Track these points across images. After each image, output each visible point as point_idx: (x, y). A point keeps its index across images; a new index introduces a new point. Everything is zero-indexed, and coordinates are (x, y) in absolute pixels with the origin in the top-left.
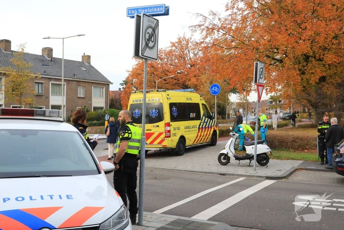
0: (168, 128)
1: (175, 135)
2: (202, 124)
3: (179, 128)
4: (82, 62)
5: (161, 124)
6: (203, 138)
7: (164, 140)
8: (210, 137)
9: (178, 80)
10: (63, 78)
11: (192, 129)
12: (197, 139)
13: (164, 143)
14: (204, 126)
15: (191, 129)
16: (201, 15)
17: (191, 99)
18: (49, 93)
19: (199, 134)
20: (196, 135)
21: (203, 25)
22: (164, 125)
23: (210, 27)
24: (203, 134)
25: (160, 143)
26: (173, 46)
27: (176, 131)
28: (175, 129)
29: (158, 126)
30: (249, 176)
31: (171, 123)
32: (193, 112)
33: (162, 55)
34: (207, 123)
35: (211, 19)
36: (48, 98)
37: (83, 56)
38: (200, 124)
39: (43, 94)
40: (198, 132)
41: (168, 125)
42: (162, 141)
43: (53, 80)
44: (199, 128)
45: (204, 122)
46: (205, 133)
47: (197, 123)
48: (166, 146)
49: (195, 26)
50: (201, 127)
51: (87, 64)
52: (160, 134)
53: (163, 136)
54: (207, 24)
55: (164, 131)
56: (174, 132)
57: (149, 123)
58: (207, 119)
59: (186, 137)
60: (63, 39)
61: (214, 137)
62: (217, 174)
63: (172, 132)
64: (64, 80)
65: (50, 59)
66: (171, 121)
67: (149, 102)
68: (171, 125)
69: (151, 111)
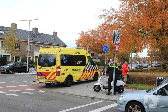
0: (59, 70)
1: (64, 74)
2: (86, 68)
3: (67, 70)
4: (53, 35)
5: (55, 67)
6: (87, 76)
7: (56, 77)
8: (92, 76)
9: (101, 45)
10: (29, 41)
11: (79, 71)
12: (82, 77)
13: (56, 79)
14: (88, 69)
15: (77, 71)
16: (106, 10)
17: (79, 53)
18: (34, 50)
19: (84, 74)
20: (82, 74)
21: (107, 15)
22: (56, 68)
23: (111, 16)
24: (87, 74)
25: (54, 79)
26: (99, 28)
27: (65, 72)
28: (64, 71)
29: (53, 68)
30: (107, 100)
31: (61, 67)
32: (80, 61)
33: (94, 33)
34: (90, 67)
35: (111, 12)
36: (33, 52)
37: (53, 32)
38: (85, 68)
39: (31, 50)
40: (83, 73)
41: (58, 68)
42: (55, 78)
43: (36, 44)
44: (84, 71)
45: (88, 67)
46: (89, 74)
47: (83, 67)
48: (57, 81)
49: (102, 16)
50: (85, 70)
51: (55, 36)
52: (54, 73)
53: (55, 74)
54: (109, 15)
55: (56, 72)
56: (64, 72)
57: (48, 66)
58: (90, 65)
59: (73, 75)
60: (30, 21)
61: (96, 76)
62: (89, 97)
63: (61, 72)
64: (29, 42)
65: (36, 33)
66: (61, 66)
67: (49, 54)
68: (61, 68)
69: (49, 59)
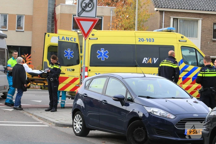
0: (86, 74)
5: (77, 68)
22: (79, 70)
29: (73, 70)
52: (75, 79)
55: (79, 76)
66: (90, 66)
67: (63, 40)
68: (90, 70)
69: (66, 52)
